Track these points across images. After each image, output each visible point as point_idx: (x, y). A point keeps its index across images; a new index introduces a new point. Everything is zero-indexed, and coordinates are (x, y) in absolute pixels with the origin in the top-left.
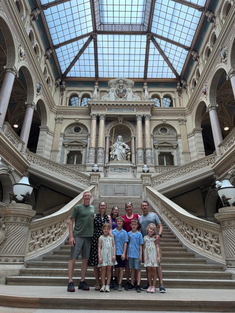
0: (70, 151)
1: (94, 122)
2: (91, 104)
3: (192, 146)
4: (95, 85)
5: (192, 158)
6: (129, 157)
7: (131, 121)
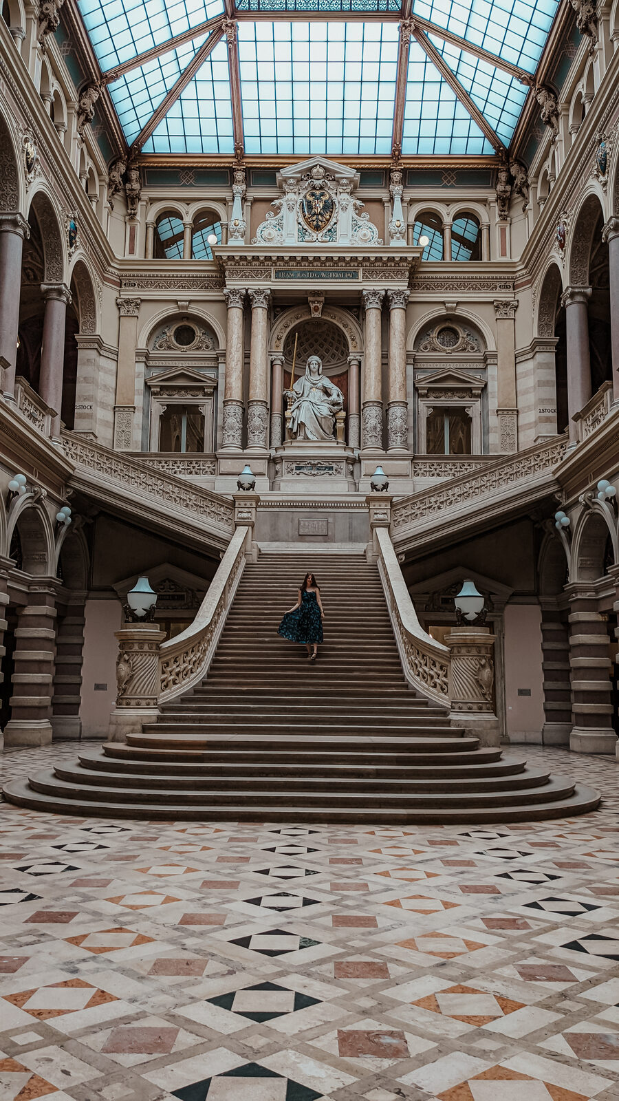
0: (168, 405)
1: (236, 315)
2: (225, 258)
3: (526, 392)
4: (233, 181)
5: (522, 426)
6: (341, 425)
7: (348, 308)
